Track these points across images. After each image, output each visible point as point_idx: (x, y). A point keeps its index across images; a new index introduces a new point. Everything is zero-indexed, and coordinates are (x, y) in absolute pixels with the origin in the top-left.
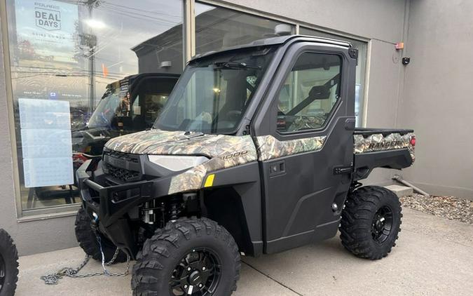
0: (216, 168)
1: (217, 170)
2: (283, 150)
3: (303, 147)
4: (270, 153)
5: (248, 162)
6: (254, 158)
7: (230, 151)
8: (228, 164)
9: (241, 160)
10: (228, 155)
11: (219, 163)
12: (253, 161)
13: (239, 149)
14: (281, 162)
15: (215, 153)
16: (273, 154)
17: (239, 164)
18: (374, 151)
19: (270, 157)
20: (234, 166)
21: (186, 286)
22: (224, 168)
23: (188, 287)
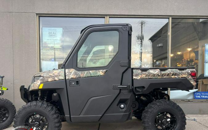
0: (44, 82)
1: (45, 82)
2: (78, 75)
3: (91, 74)
4: (70, 76)
5: (60, 80)
6: (63, 78)
7: (51, 75)
8: (50, 80)
9: (56, 79)
10: (51, 76)
11: (46, 79)
12: (63, 79)
13: (56, 74)
14: (77, 80)
15: (45, 76)
16: (72, 77)
17: (55, 80)
18: (150, 78)
19: (70, 78)
20: (53, 81)
21: (32, 127)
22: (48, 82)
23: (33, 128)
